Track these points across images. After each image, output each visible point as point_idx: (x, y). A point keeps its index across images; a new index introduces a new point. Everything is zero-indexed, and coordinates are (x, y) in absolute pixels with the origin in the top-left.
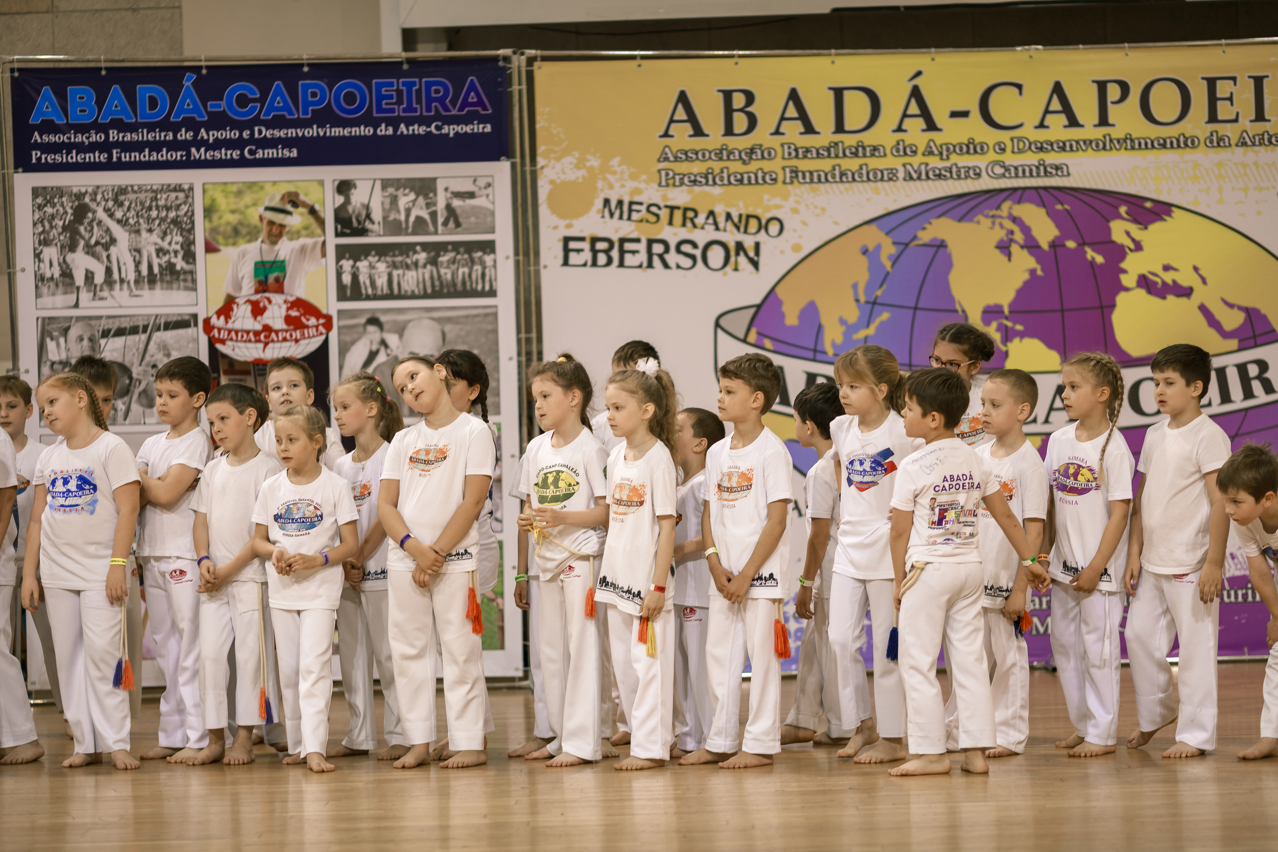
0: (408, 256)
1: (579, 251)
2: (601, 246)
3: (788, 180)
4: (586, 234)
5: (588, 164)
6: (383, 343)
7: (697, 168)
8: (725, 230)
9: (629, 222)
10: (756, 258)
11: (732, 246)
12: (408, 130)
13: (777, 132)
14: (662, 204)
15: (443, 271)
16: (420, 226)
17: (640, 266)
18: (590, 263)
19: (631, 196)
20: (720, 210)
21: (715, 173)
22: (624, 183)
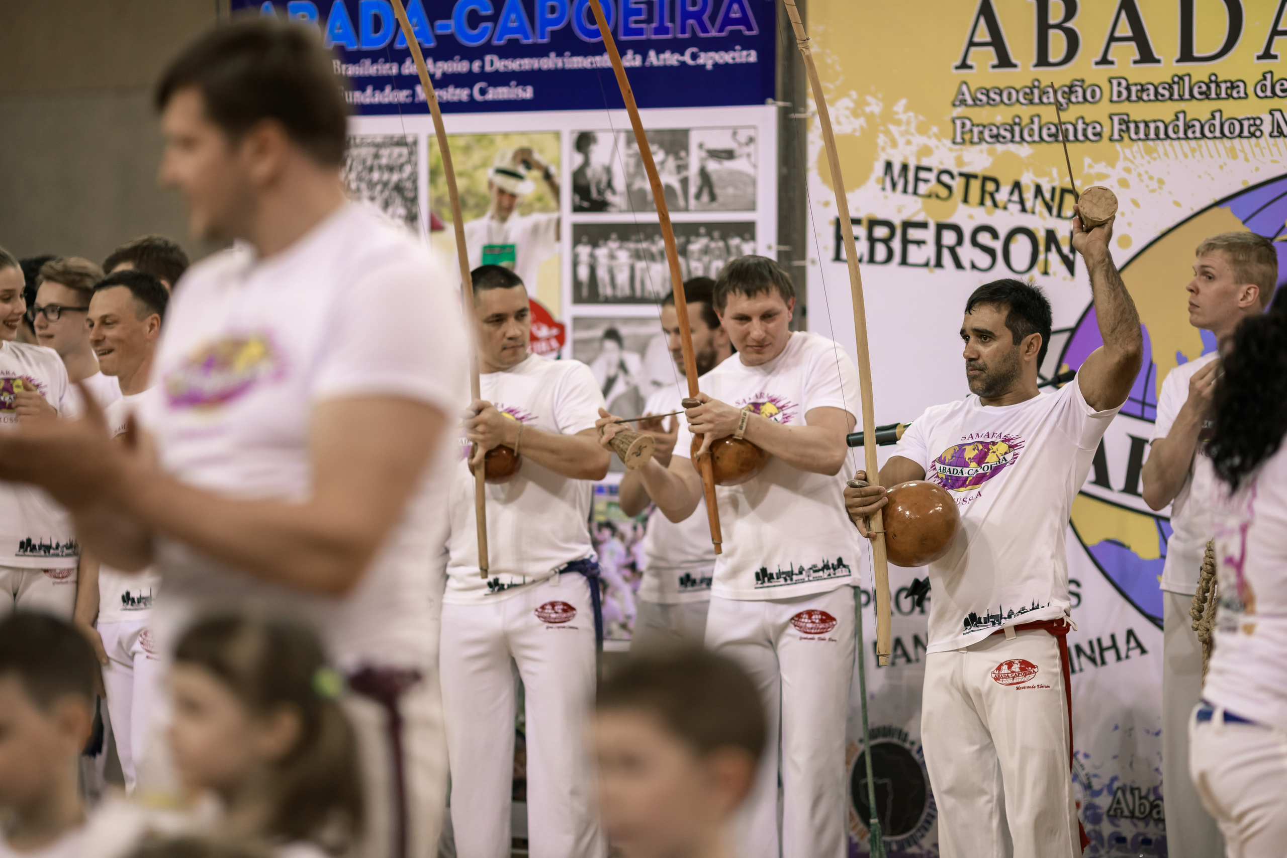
0: (652, 242)
2: (881, 232)
3: (1116, 136)
4: (864, 214)
5: (868, 109)
6: (622, 366)
7: (1001, 115)
8: (1033, 213)
9: (915, 198)
10: (1071, 256)
11: (1041, 236)
12: (658, 60)
13: (1104, 61)
14: (955, 171)
15: (693, 264)
17: (927, 265)
18: (866, 258)
19: (918, 158)
20: (1028, 180)
21: (1023, 123)
22: (911, 138)
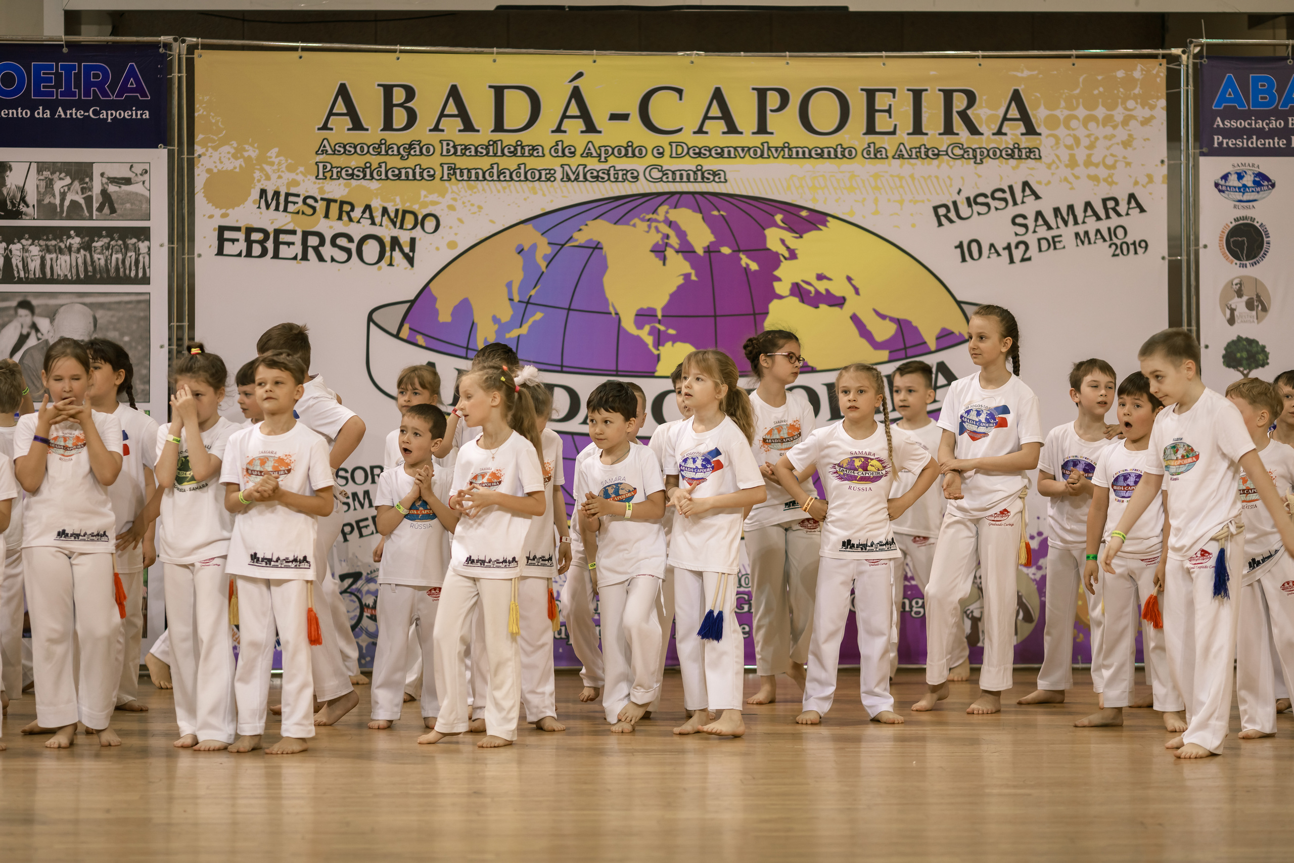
0: (62, 241)
1: (233, 241)
2: (256, 236)
3: (445, 177)
4: (242, 224)
5: (246, 154)
6: (34, 326)
7: (355, 161)
8: (381, 225)
9: (285, 214)
10: (411, 254)
11: (387, 241)
12: (66, 114)
13: (436, 129)
14: (319, 198)
15: (96, 256)
16: (75, 210)
18: (244, 253)
19: (288, 188)
20: (377, 205)
21: (373, 168)
22: (282, 174)
